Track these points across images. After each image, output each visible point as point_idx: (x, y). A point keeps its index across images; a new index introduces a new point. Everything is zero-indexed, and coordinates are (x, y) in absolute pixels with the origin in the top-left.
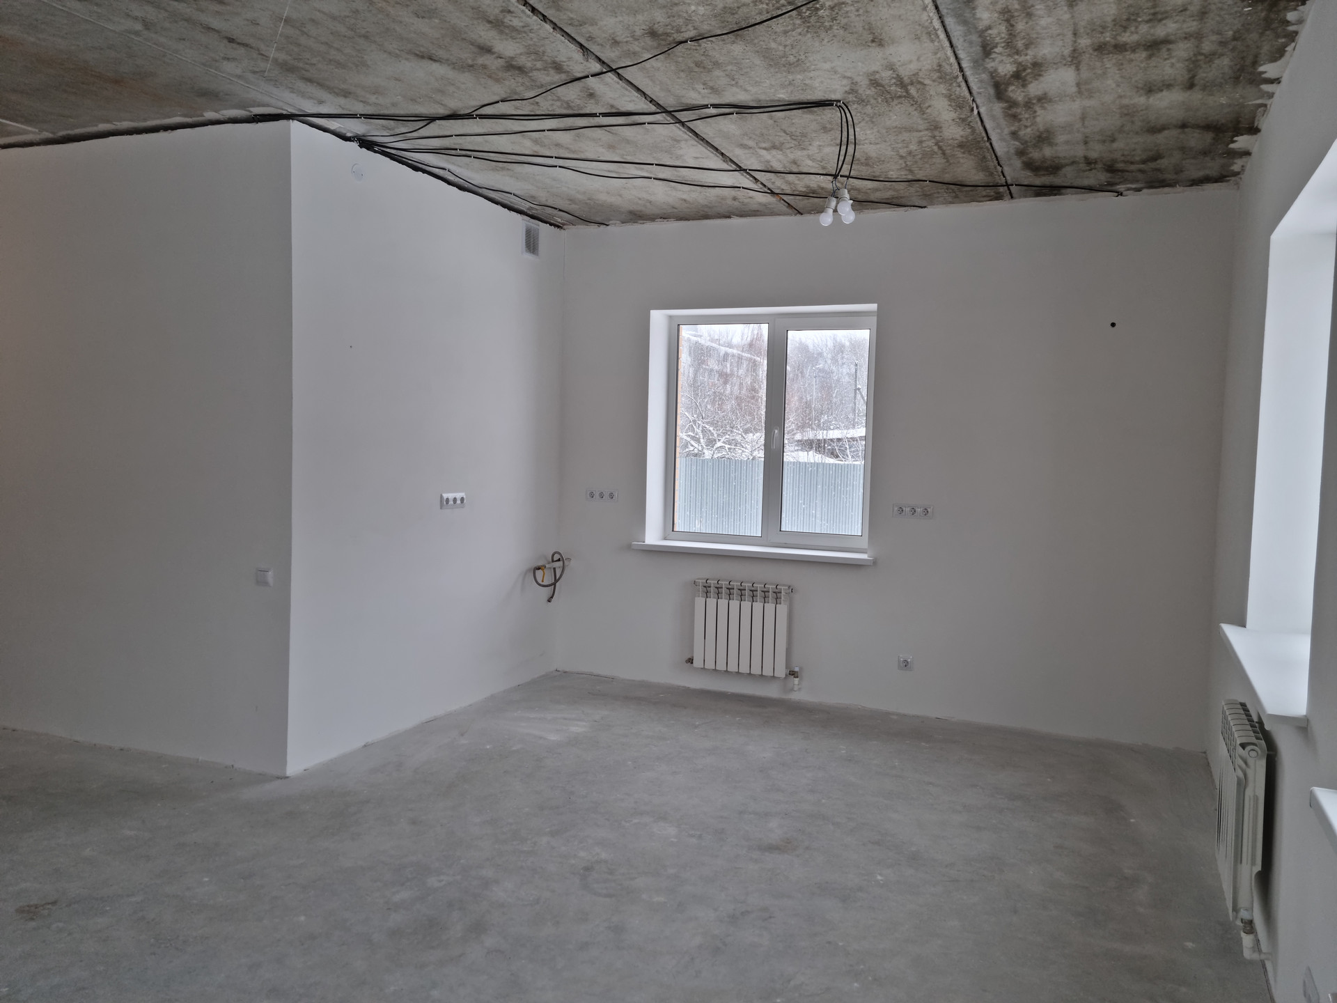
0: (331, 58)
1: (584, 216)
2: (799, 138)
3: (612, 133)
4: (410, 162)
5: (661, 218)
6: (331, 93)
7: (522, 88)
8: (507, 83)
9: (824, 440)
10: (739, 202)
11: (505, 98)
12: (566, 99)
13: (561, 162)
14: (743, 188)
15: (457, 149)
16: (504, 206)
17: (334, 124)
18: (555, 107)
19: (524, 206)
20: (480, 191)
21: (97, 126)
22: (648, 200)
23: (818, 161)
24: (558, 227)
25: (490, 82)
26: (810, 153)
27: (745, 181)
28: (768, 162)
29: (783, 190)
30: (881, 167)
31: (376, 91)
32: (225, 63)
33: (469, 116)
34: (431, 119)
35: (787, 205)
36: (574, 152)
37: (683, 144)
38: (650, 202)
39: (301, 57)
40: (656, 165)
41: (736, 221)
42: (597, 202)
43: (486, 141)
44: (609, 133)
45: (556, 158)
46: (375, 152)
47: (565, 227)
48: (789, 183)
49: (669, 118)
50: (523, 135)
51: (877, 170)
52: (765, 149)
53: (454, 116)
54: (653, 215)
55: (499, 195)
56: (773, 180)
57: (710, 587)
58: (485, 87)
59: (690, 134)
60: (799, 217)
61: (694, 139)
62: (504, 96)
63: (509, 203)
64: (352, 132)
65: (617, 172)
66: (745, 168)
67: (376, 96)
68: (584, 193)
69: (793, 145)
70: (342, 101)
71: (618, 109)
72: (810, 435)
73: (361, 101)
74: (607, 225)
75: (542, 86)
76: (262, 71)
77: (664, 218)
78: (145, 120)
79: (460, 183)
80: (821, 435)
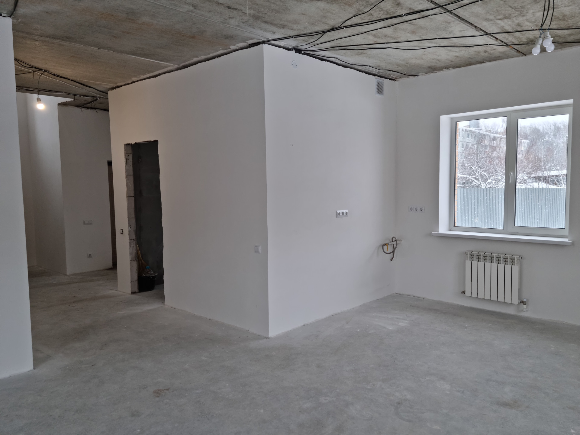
0: (272, 8)
1: (405, 73)
2: (520, 9)
3: (413, 24)
4: (319, 57)
5: (446, 68)
6: (277, 27)
7: (362, 7)
8: (354, 5)
9: (548, 176)
10: (488, 53)
11: (355, 14)
12: (385, 9)
13: (389, 45)
14: (489, 45)
15: (338, 47)
16: (366, 73)
17: (282, 43)
18: (381, 15)
19: (375, 71)
20: (354, 66)
21: (193, 59)
22: (437, 59)
23: (533, 22)
24: (394, 80)
25: (347, 7)
26: (528, 17)
27: (491, 41)
28: (503, 27)
29: (513, 42)
30: (573, 20)
31: (296, 22)
32: (230, 20)
33: (339, 28)
34: (324, 32)
35: (516, 51)
36: (395, 38)
37: (452, 24)
38: (439, 60)
39: (260, 11)
40: (439, 39)
41: (487, 64)
42: (411, 64)
43: (351, 40)
44: (411, 25)
45: (386, 43)
46: (303, 54)
47: (397, 80)
48: (516, 38)
49: (442, 10)
50: (368, 34)
51: (570, 23)
52: (500, 19)
53: (333, 29)
54: (441, 67)
55: (363, 68)
56: (507, 38)
57: (473, 255)
58: (345, 10)
59: (456, 18)
60: (524, 57)
61: (458, 20)
62: (355, 13)
63: (368, 71)
64: (291, 46)
65: (419, 46)
66: (489, 33)
67: (296, 25)
68: (404, 60)
69: (517, 15)
70: (283, 30)
71: (414, 10)
72: (540, 174)
73: (291, 29)
74: (418, 76)
75: (372, 4)
76: (246, 21)
77: (447, 68)
78: (209, 54)
79: (343, 64)
80: (546, 174)
